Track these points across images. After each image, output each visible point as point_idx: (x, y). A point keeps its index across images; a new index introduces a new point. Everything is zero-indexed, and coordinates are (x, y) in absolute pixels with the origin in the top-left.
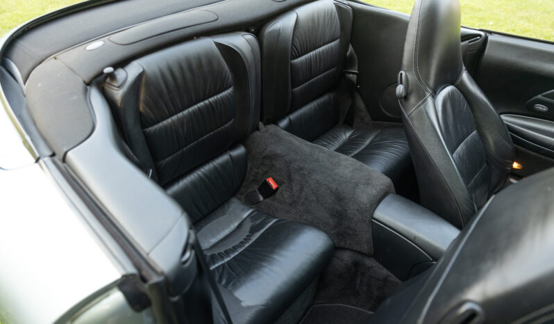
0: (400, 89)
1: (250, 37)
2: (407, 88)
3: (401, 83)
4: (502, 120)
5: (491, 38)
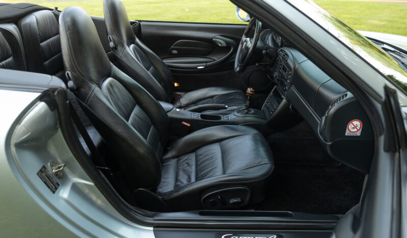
0: (111, 44)
1: (14, 26)
2: (114, 43)
3: (111, 41)
4: (164, 63)
5: (142, 23)
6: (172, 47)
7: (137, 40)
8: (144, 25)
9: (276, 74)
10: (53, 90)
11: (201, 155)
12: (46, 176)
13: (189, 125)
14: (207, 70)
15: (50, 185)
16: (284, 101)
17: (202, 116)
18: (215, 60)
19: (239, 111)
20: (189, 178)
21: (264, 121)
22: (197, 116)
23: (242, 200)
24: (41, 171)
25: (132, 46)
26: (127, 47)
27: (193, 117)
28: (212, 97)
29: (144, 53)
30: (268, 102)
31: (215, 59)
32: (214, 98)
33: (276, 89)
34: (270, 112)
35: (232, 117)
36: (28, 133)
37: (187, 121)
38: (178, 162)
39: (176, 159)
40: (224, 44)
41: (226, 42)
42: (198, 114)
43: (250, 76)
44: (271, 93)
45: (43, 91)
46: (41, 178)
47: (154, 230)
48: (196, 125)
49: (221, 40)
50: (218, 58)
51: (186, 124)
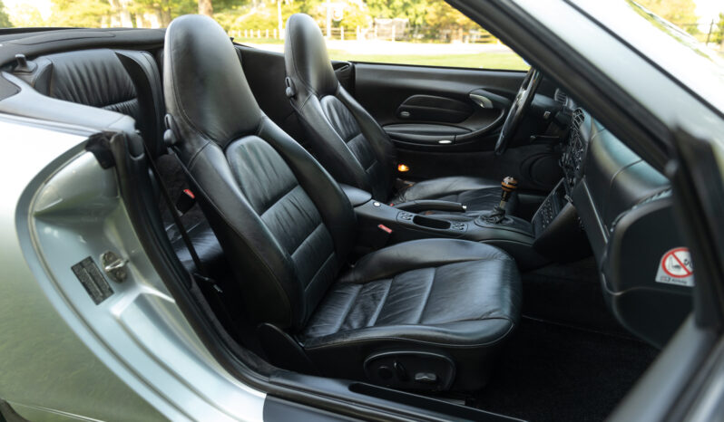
0: (289, 91)
1: (148, 55)
2: (294, 89)
3: (289, 86)
4: (385, 131)
5: (357, 66)
6: (402, 105)
7: (342, 90)
8: (359, 69)
9: (566, 156)
10: (108, 135)
11: (399, 285)
12: (90, 274)
13: (389, 231)
14: (456, 146)
15: (92, 290)
16: (569, 205)
17: (416, 220)
18: (471, 131)
19: (485, 218)
20: (366, 320)
21: (528, 241)
22: (407, 218)
23: (438, 378)
24: (81, 264)
25: (328, 99)
26: (315, 98)
27: (399, 219)
28: (457, 193)
29: (350, 111)
30: (543, 208)
31: (472, 129)
32: (461, 194)
33: (562, 184)
34: (543, 224)
35: (470, 227)
36: (58, 199)
37: (387, 223)
38: (361, 290)
39: (360, 286)
40: (489, 104)
41: (493, 101)
42: (410, 214)
43: (534, 162)
44: (553, 192)
45: (91, 134)
46: (78, 276)
47: (266, 400)
48: (401, 233)
49: (483, 98)
50: (475, 128)
51: (384, 228)
